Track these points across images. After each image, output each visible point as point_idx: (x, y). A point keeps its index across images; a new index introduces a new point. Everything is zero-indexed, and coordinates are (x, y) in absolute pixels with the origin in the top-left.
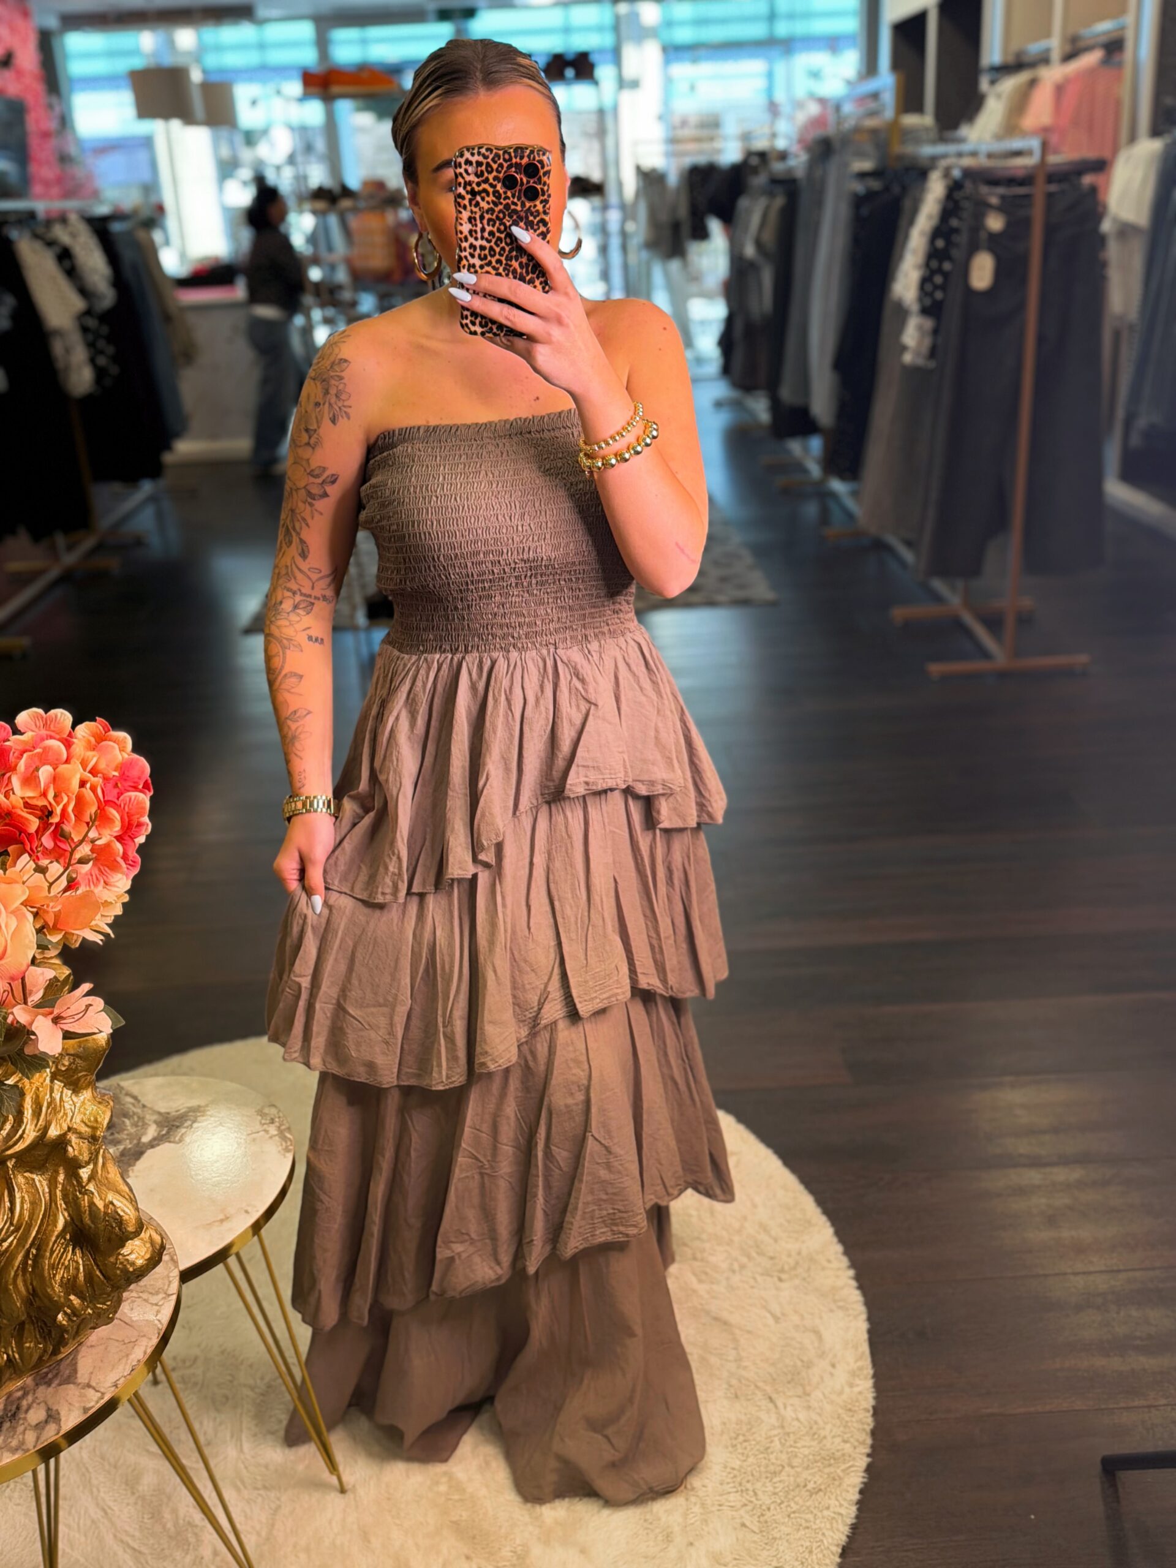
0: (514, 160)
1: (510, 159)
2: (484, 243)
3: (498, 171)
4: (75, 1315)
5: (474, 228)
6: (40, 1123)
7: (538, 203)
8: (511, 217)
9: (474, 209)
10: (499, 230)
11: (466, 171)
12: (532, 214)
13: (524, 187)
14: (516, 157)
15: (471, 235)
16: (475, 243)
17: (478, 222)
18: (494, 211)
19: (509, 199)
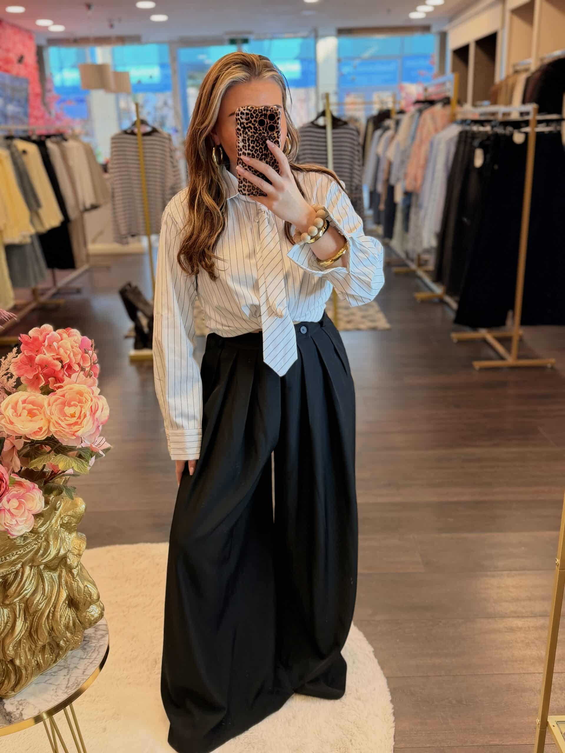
0: (263, 112)
1: (262, 112)
2: (249, 152)
3: (256, 118)
4: (68, 641)
5: (245, 145)
6: (57, 547)
7: (275, 133)
8: (262, 139)
9: (245, 136)
10: (256, 146)
11: (241, 117)
12: (272, 139)
13: (268, 125)
14: (264, 111)
15: (244, 148)
16: (245, 151)
17: (247, 142)
18: (254, 137)
19: (261, 131)
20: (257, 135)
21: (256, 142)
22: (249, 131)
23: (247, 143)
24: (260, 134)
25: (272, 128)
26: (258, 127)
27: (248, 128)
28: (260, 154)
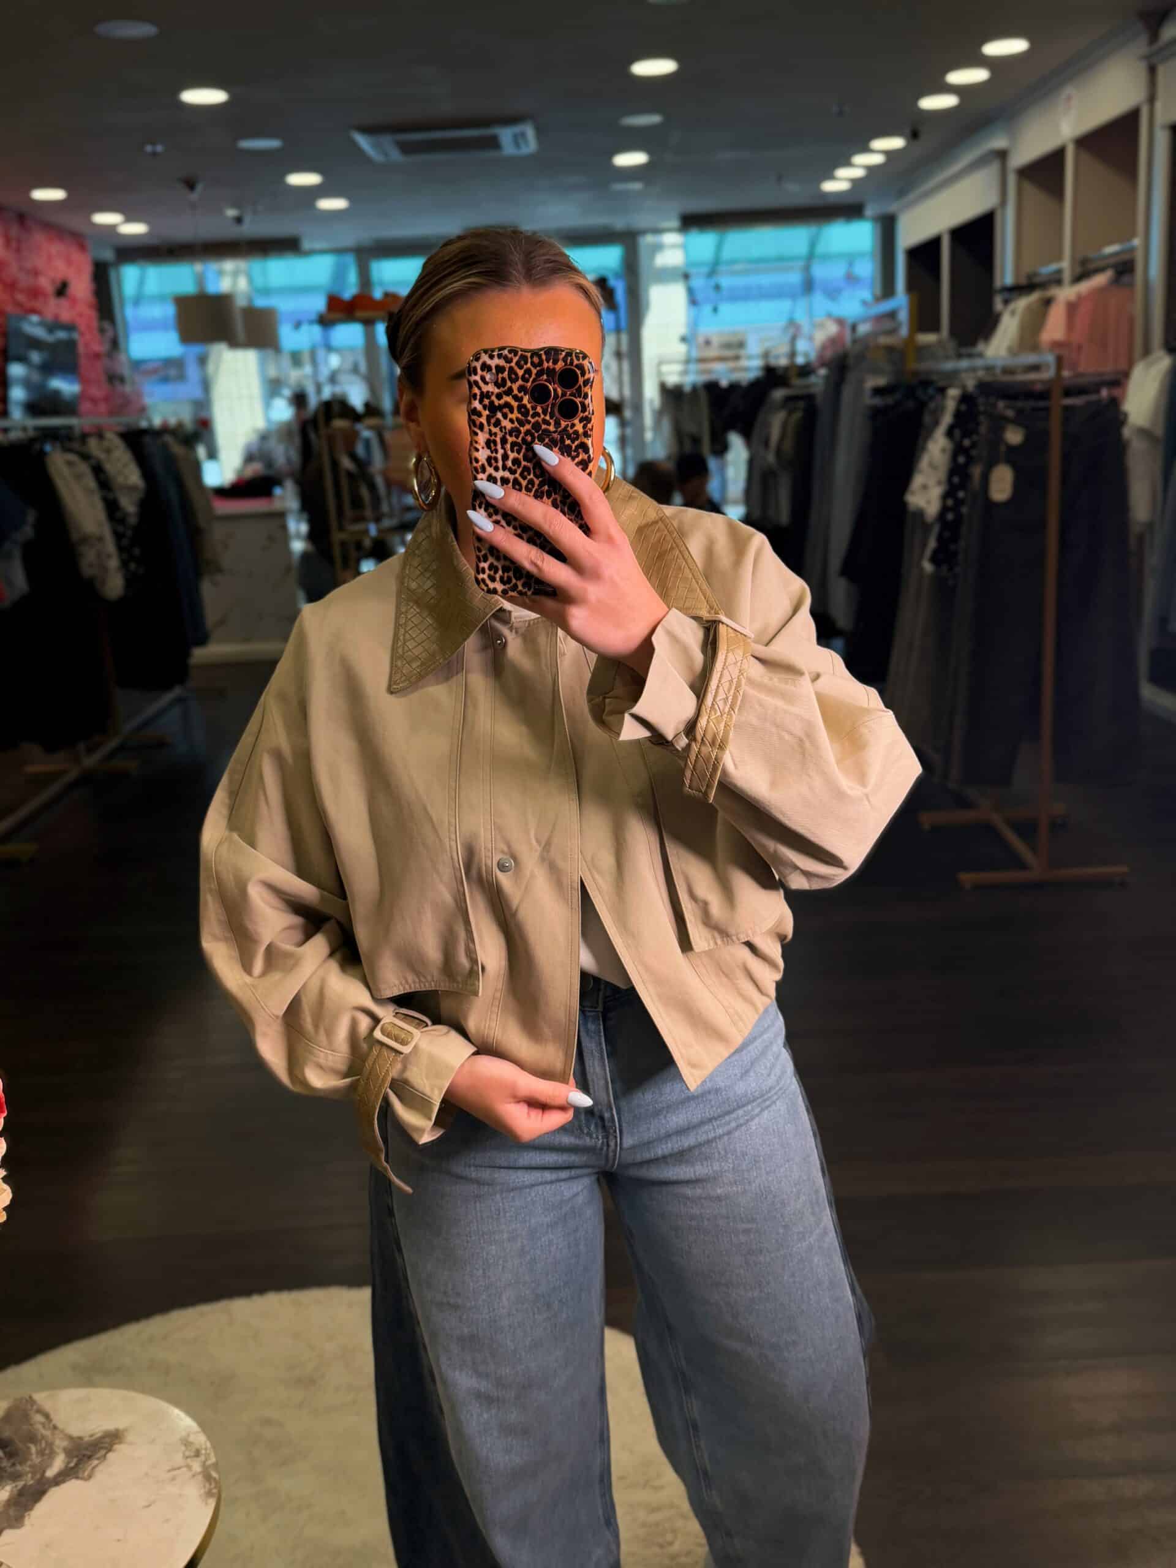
0: (545, 365)
1: (541, 363)
2: (506, 474)
3: (524, 379)
5: (494, 455)
7: (576, 421)
9: (494, 430)
11: (483, 379)
12: (569, 436)
13: (559, 401)
14: (548, 362)
15: (490, 464)
16: (494, 473)
17: (499, 446)
18: (519, 432)
19: (538, 415)
20: (528, 427)
21: (524, 447)
22: (505, 416)
23: (501, 451)
24: (537, 426)
25: (569, 410)
26: (529, 406)
27: (500, 408)
28: (535, 479)
